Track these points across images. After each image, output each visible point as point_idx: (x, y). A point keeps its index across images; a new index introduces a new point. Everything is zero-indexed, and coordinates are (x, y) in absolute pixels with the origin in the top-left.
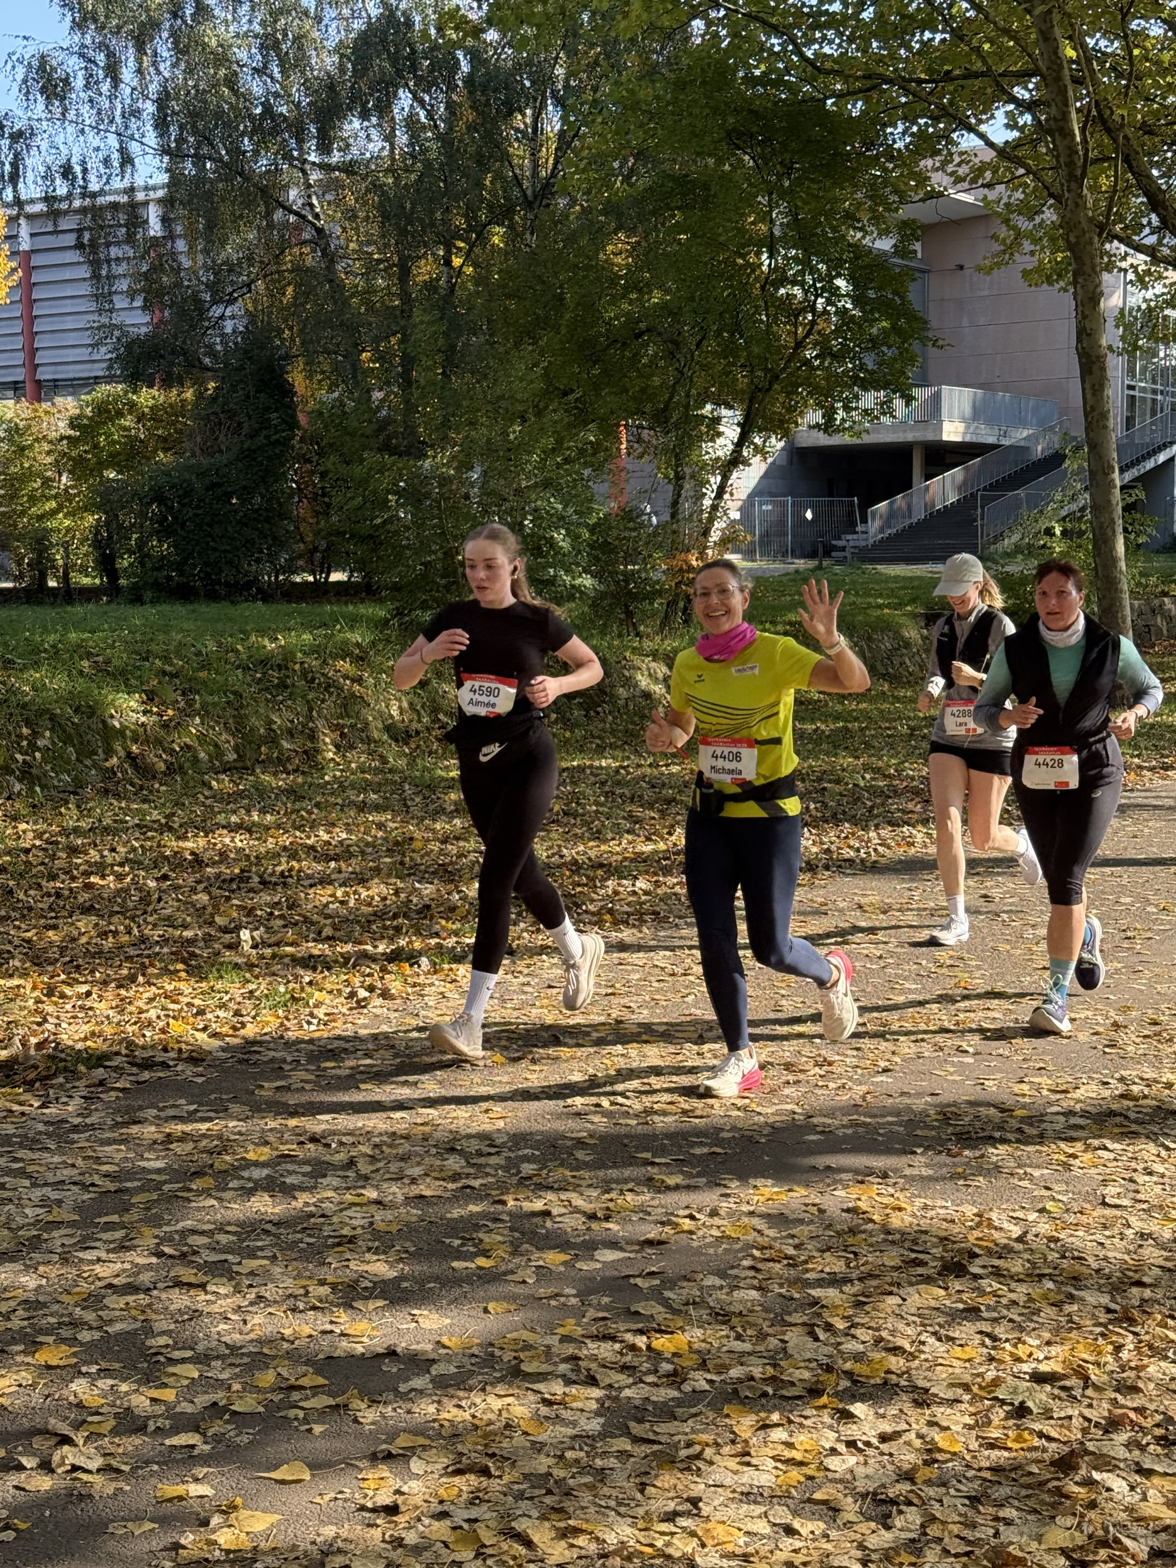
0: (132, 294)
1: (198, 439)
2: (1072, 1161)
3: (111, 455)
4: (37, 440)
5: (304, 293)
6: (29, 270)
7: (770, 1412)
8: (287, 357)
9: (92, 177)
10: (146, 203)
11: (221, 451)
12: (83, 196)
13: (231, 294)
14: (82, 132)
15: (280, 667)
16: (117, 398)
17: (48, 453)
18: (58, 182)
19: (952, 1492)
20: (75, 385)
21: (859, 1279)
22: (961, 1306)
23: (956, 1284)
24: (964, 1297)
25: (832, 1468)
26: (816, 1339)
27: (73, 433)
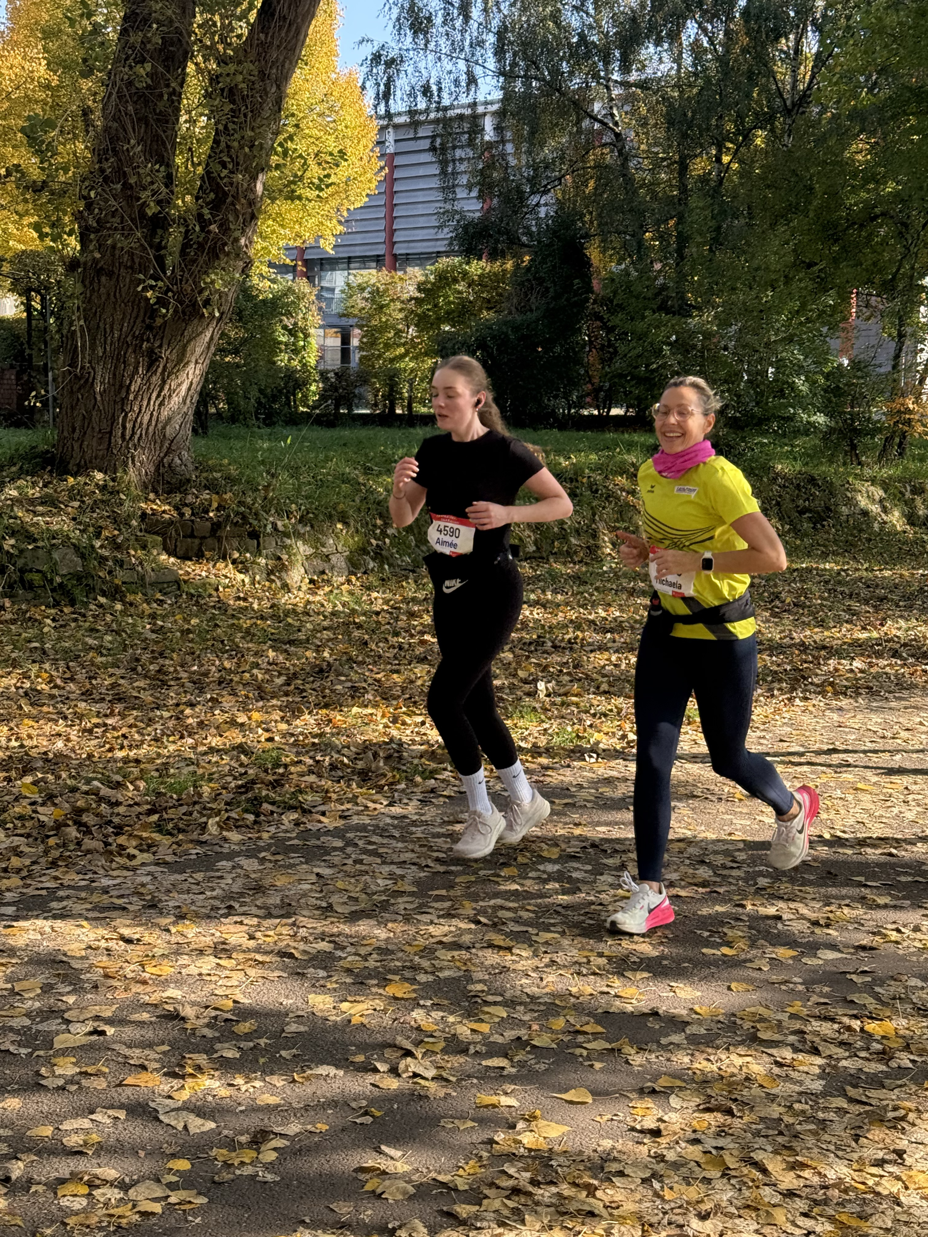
0: (470, 187)
1: (515, 301)
3: (448, 313)
4: (392, 300)
5: (603, 184)
6: (393, 168)
8: (587, 236)
9: (445, 95)
10: (485, 114)
11: (531, 310)
12: (438, 109)
13: (545, 186)
14: (440, 59)
15: (571, 480)
16: (454, 268)
17: (401, 310)
18: (419, 99)
20: (422, 258)
27: (419, 295)
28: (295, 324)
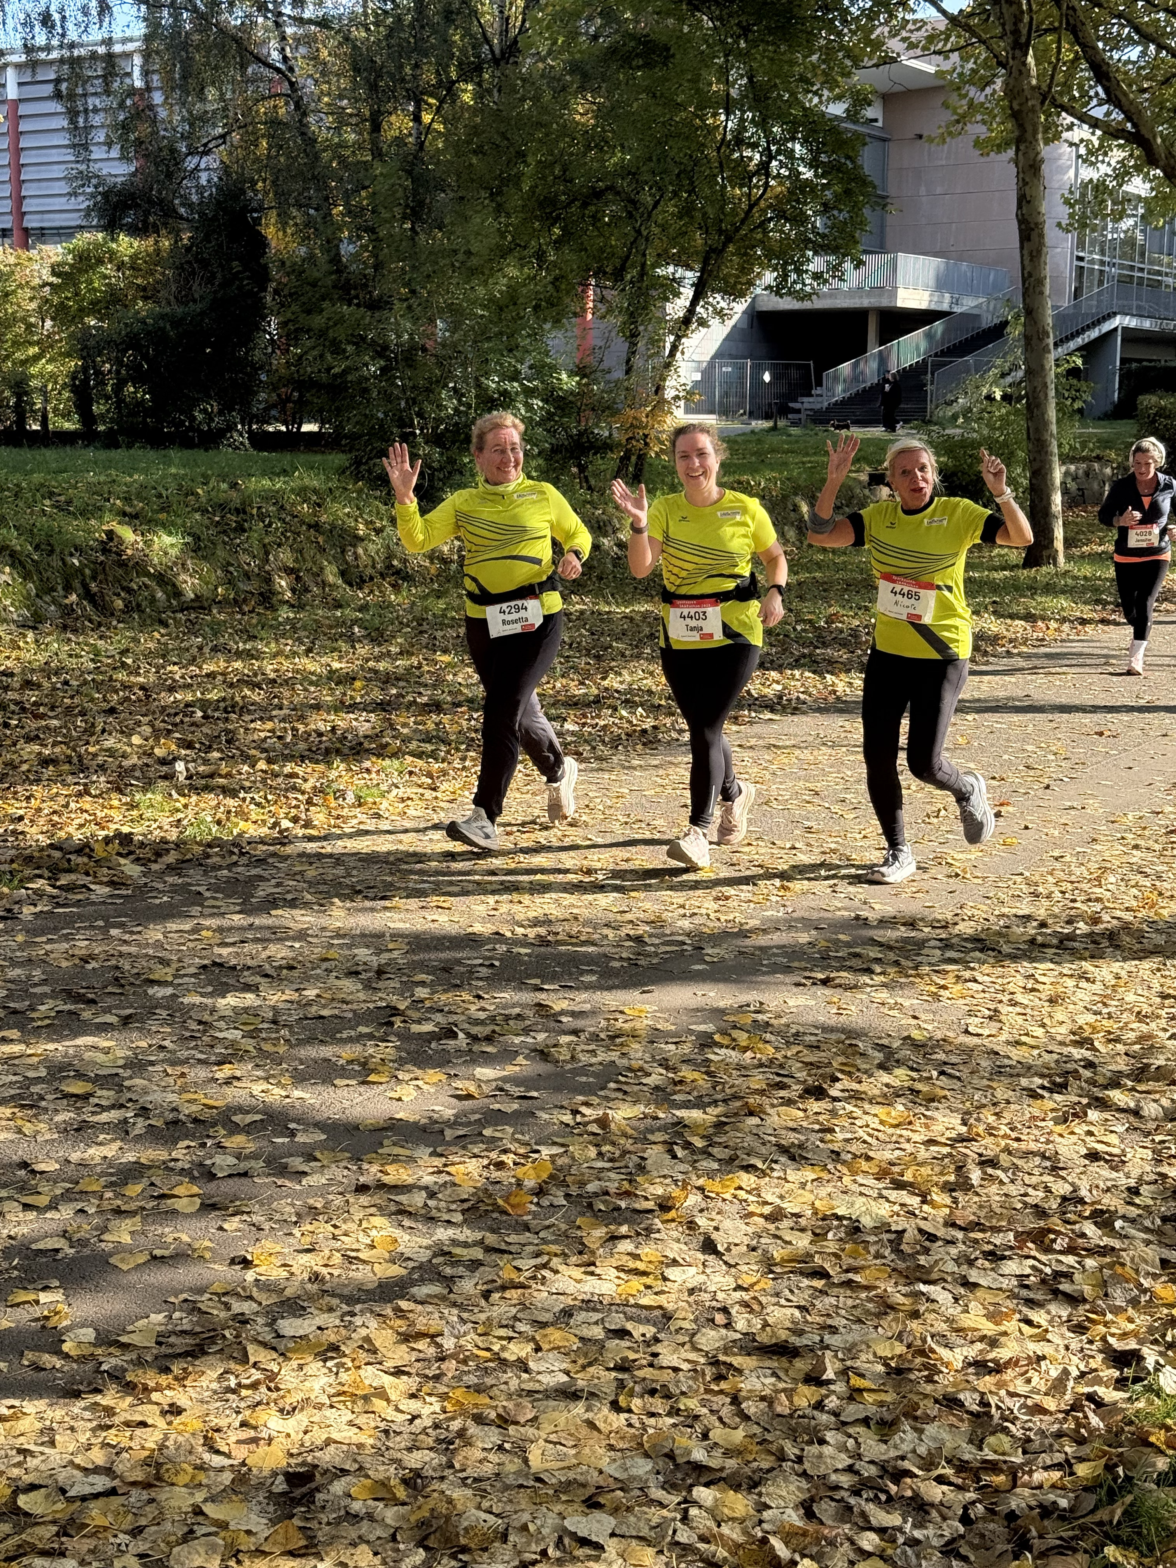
1: (174, 288)
2: (942, 992)
3: (92, 303)
4: (20, 286)
5: (278, 146)
6: (17, 119)
7: (620, 1224)
8: (260, 209)
9: (70, 25)
10: (126, 55)
11: (194, 301)
12: (61, 46)
13: (205, 145)
15: (237, 511)
16: (97, 246)
17: (31, 299)
18: (37, 29)
19: (783, 1302)
20: (62, 233)
21: (724, 1101)
22: (817, 1127)
23: (815, 1106)
24: (821, 1118)
25: (672, 1278)
26: (675, 1157)
27: (54, 280)
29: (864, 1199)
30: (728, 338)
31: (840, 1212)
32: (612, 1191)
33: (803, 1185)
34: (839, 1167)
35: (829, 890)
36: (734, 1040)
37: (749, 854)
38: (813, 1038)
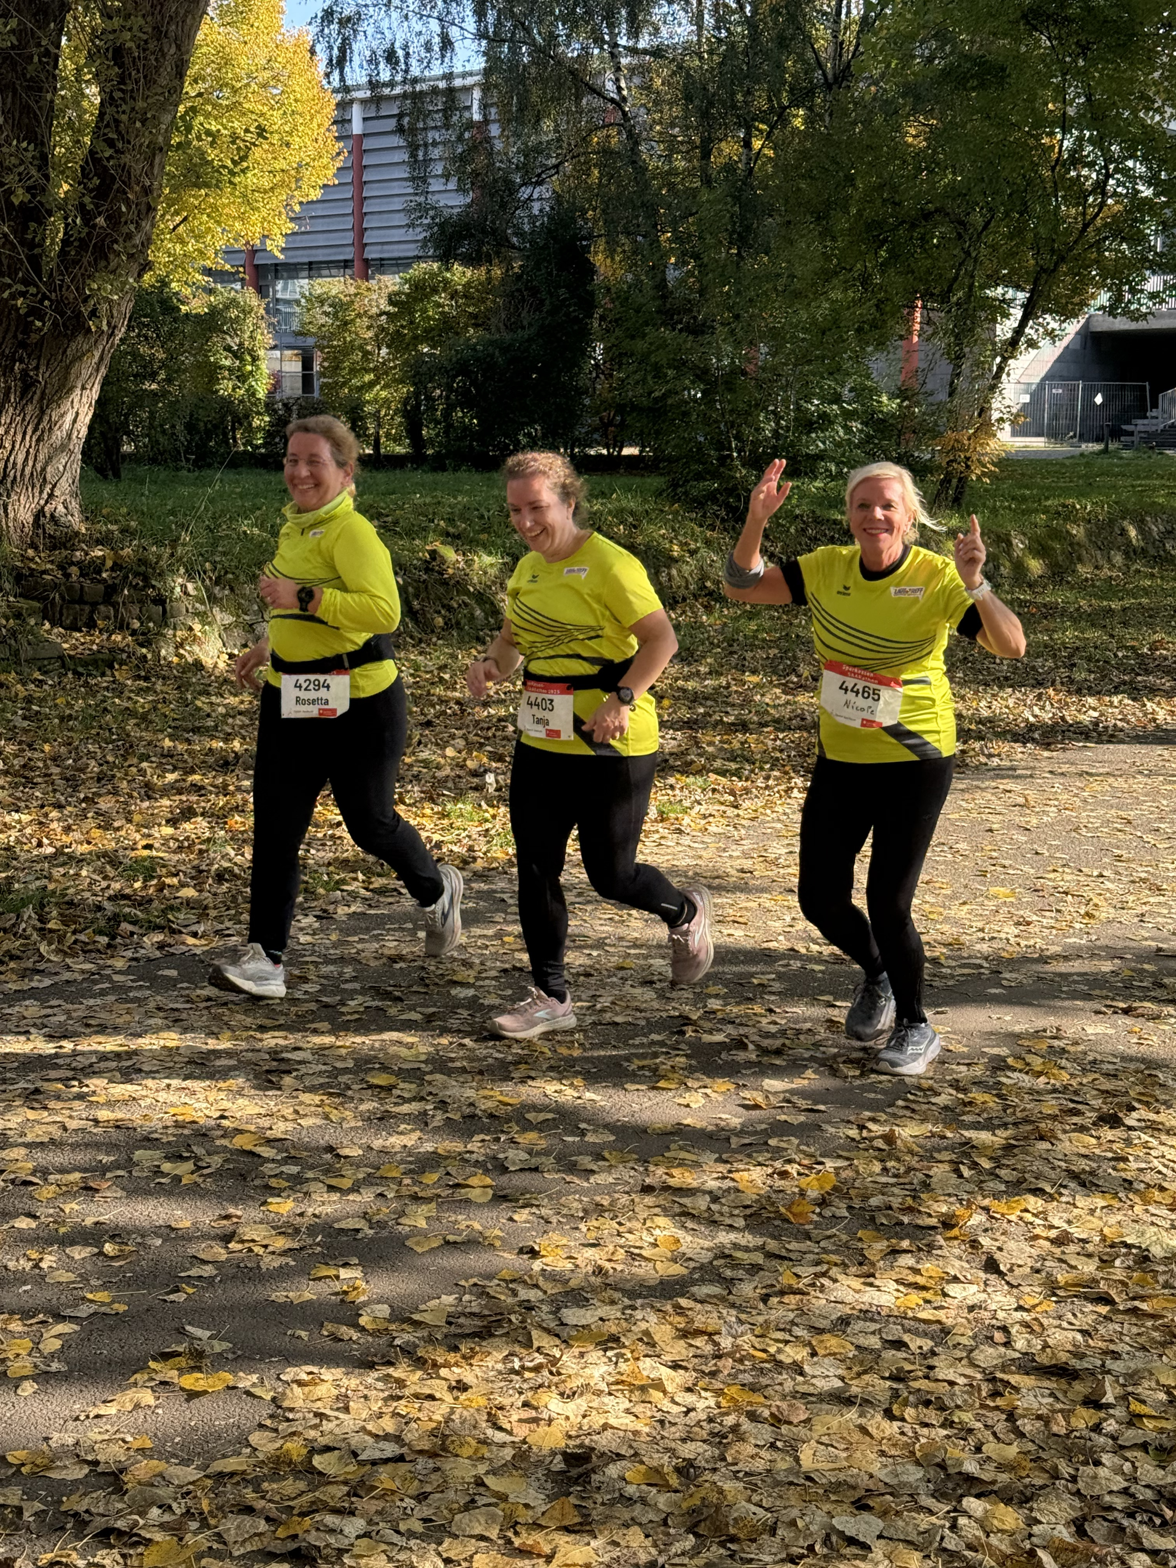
1: (504, 316)
3: (425, 330)
4: (359, 316)
5: (609, 174)
6: (361, 153)
8: (590, 237)
9: (413, 62)
10: (466, 89)
11: (523, 328)
12: (404, 82)
13: (539, 175)
14: (406, 17)
16: (433, 275)
17: (369, 328)
18: (382, 66)
19: (1065, 1325)
20: (400, 264)
21: (1015, 1124)
22: (1110, 1155)
23: (1108, 1134)
24: (1114, 1146)
25: (951, 1294)
26: (961, 1176)
27: (391, 309)
28: (241, 345)
29: (1155, 1229)
30: (1059, 360)
31: (1129, 1241)
32: (895, 1205)
33: (1092, 1212)
34: (1131, 1196)
35: (1136, 920)
36: (1028, 1064)
37: (1054, 880)
38: (1111, 1067)
